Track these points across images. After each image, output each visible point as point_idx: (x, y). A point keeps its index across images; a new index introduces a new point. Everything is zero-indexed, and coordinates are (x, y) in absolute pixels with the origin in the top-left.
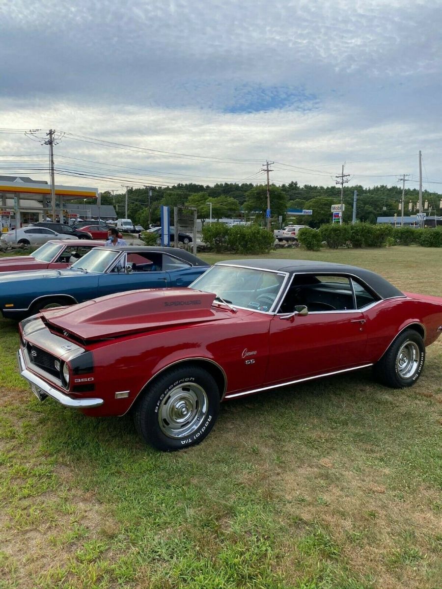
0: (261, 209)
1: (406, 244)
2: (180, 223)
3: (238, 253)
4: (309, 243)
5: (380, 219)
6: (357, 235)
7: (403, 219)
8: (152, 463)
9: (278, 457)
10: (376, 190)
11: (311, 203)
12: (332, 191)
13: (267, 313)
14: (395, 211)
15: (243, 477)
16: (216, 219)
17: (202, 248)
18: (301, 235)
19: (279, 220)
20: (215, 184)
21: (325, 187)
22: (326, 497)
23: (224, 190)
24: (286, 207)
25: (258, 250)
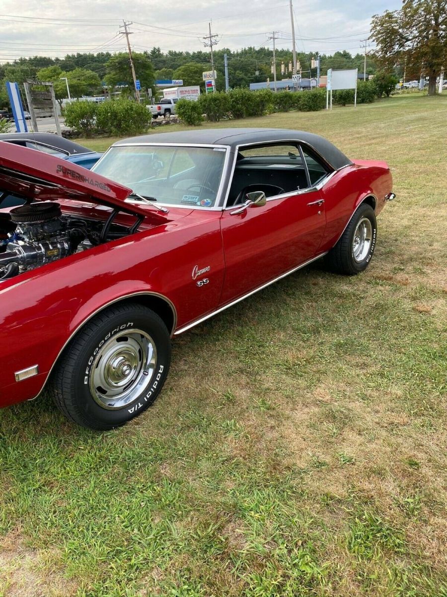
0: (126, 82)
1: (285, 110)
2: (35, 104)
3: (111, 136)
4: (189, 117)
5: (253, 86)
6: (238, 104)
7: (276, 84)
8: (95, 455)
9: (264, 403)
10: (245, 53)
11: (180, 72)
12: (200, 58)
13: (212, 209)
14: (266, 75)
15: (229, 446)
16: (75, 99)
17: (68, 133)
18: (179, 108)
19: (148, 94)
20: (66, 55)
21: (191, 53)
22: (348, 451)
23: (78, 62)
24: (154, 78)
25: (134, 130)
